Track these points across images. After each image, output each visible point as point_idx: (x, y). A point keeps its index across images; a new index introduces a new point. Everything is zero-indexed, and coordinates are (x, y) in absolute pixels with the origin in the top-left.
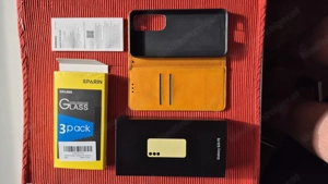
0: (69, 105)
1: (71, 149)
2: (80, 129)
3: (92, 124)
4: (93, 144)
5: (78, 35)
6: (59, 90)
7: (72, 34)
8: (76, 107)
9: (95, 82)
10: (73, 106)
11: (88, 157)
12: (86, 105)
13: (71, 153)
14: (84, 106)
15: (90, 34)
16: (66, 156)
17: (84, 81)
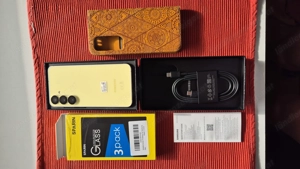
0: (97, 147)
1: (137, 144)
2: (117, 137)
3: (112, 126)
4: (131, 124)
5: (199, 128)
6: (83, 156)
7: (193, 128)
8: (98, 141)
9: (74, 124)
10: (97, 143)
11: (143, 128)
12: (95, 131)
13: (141, 144)
14: (96, 133)
15: (210, 128)
16: (144, 149)
17: (74, 133)
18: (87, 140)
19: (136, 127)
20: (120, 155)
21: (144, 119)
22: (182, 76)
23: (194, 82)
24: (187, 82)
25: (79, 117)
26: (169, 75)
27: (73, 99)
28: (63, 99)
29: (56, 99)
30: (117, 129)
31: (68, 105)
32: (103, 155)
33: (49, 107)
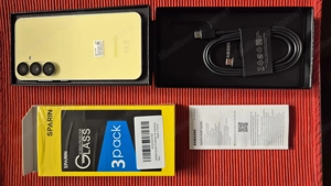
0: (84, 155)
1: (146, 151)
2: (117, 140)
3: (109, 123)
4: (138, 120)
5: (226, 128)
6: (64, 170)
8: (87, 146)
9: (49, 119)
10: (85, 150)
11: (155, 125)
12: (83, 131)
13: (152, 152)
16: (158, 158)
17: (50, 134)
18: (70, 145)
19: (145, 125)
20: (119, 169)
21: (158, 113)
22: (218, 36)
23: (235, 44)
24: (225, 44)
25: (57, 110)
26: (198, 34)
27: (50, 68)
28: (36, 68)
29: (24, 68)
30: (116, 128)
31: (43, 77)
32: (93, 168)
33: (14, 80)
